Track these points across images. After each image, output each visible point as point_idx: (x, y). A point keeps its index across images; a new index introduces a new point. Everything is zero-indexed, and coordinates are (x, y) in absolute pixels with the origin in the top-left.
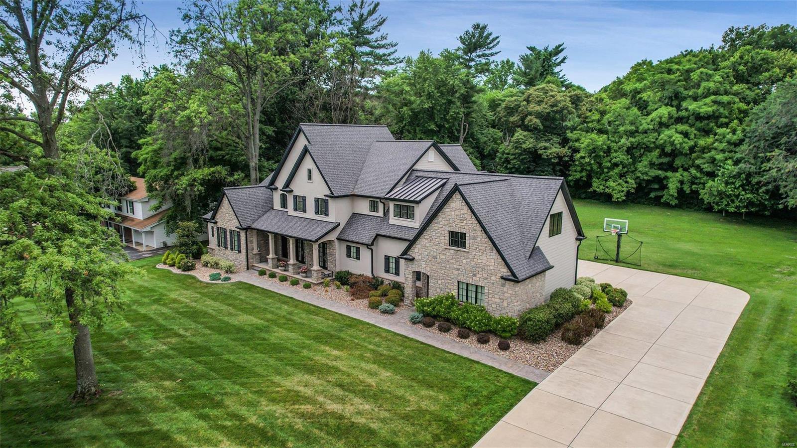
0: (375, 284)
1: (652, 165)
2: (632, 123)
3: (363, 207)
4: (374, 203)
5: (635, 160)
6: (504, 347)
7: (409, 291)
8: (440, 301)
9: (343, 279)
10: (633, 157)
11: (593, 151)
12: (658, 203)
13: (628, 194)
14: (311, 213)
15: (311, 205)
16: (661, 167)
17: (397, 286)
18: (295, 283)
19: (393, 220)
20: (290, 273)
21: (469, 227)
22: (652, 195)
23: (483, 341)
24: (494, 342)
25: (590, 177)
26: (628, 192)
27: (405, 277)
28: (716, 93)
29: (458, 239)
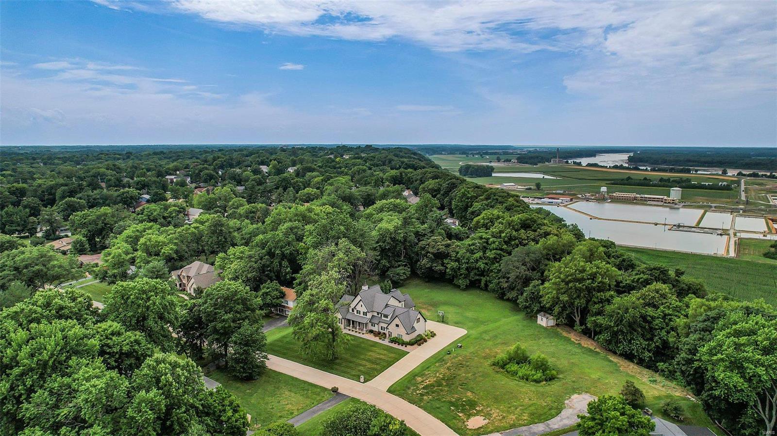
0: (379, 333)
1: (475, 274)
2: (467, 259)
3: (376, 314)
4: (378, 313)
5: (469, 272)
6: (406, 347)
7: (387, 335)
8: (394, 338)
9: (371, 331)
10: (468, 271)
11: (452, 269)
12: (479, 288)
13: (466, 286)
14: (362, 315)
15: (362, 313)
16: (479, 275)
17: (384, 333)
18: (360, 333)
19: (383, 318)
20: (357, 330)
21: (399, 323)
22: (477, 285)
23: (402, 346)
24: (404, 346)
25: (453, 278)
26: (466, 285)
27: (386, 332)
28: (496, 249)
29: (397, 326)
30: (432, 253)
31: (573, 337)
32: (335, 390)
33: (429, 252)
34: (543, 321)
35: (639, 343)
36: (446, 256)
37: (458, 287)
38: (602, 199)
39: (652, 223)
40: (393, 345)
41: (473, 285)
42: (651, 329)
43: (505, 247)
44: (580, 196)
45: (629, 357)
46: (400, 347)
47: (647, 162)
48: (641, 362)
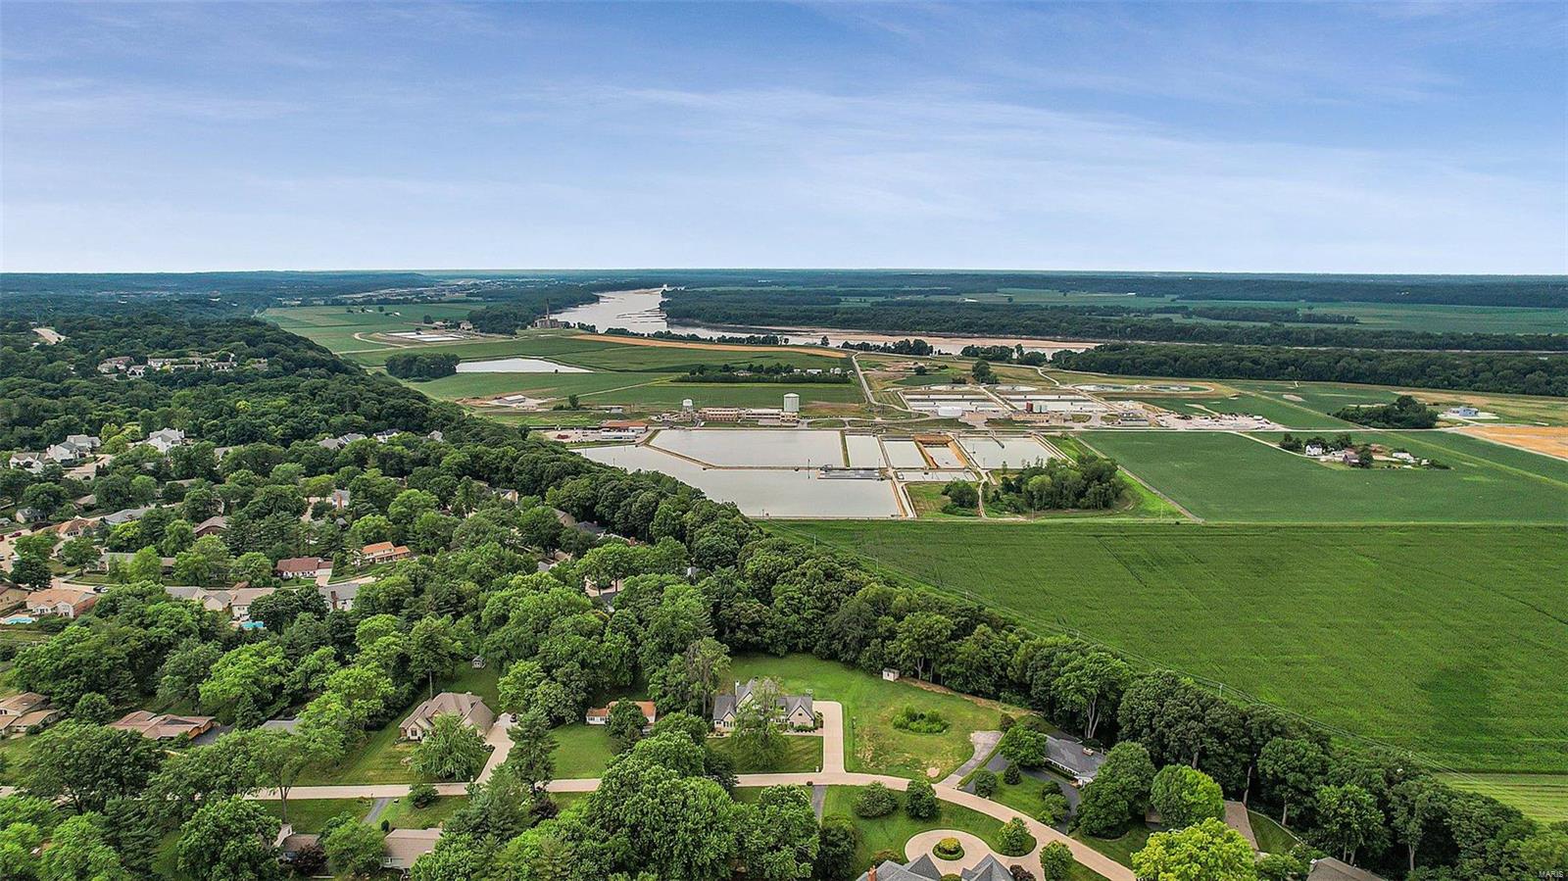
6: (815, 732)
8: (798, 727)
21: (802, 712)
23: (812, 732)
29: (800, 715)
30: (747, 625)
31: (919, 684)
32: (810, 784)
33: (742, 624)
34: (889, 676)
35: (985, 682)
36: (761, 623)
37: (776, 655)
38: (690, 423)
39: (792, 468)
40: (800, 733)
41: (792, 650)
42: (989, 666)
43: (819, 604)
44: (654, 418)
45: (975, 693)
46: (808, 734)
47: (697, 317)
48: (988, 696)
